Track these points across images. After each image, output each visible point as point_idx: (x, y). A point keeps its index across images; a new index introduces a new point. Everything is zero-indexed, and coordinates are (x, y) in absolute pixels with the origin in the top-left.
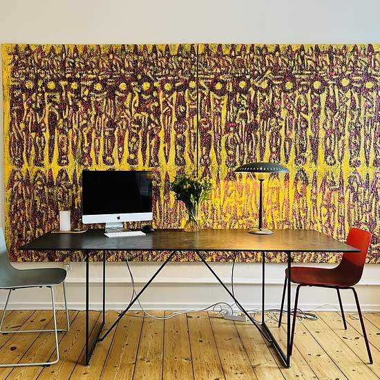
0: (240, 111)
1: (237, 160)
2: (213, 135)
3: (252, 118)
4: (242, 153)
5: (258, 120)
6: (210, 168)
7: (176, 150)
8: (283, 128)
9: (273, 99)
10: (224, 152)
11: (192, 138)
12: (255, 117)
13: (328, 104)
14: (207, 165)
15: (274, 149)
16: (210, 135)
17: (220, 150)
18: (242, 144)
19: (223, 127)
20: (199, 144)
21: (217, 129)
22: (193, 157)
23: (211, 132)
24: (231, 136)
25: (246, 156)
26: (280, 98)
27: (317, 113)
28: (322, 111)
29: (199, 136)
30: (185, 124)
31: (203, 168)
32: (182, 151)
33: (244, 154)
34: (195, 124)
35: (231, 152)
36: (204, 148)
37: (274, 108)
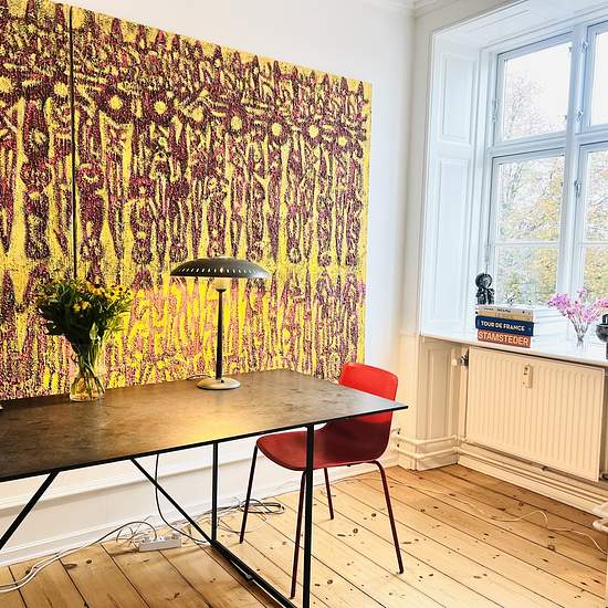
0: (157, 158)
1: (153, 250)
2: (106, 198)
3: (179, 172)
4: (162, 237)
5: (189, 177)
6: (101, 263)
7: (28, 226)
8: (229, 196)
9: (212, 142)
10: (128, 234)
11: (64, 203)
12: (183, 172)
13: (291, 164)
14: (95, 259)
15: (215, 233)
16: (100, 199)
17: (121, 230)
18: (161, 221)
19: (126, 185)
20: (78, 215)
21: (115, 187)
22: (65, 241)
23: (102, 193)
24: (141, 203)
25: (169, 243)
26: (223, 142)
27: (277, 177)
28: (284, 174)
29: (78, 198)
30: (47, 170)
31: (88, 264)
32: (42, 228)
33: (166, 239)
34: (69, 174)
35: (141, 235)
36: (89, 224)
37: (214, 160)
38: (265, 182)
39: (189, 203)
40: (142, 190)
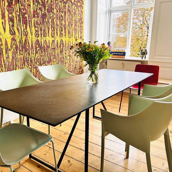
0: (39, 6)
4: (41, 30)
6: (28, 37)
8: (55, 18)
11: (18, 18)
12: (45, 11)
15: (53, 29)
17: (32, 27)
18: (41, 25)
19: (32, 14)
20: (21, 22)
22: (19, 30)
23: (26, 16)
24: (36, 20)
26: (53, 3)
28: (67, 12)
29: (21, 17)
30: (13, 8)
31: (25, 37)
32: (13, 26)
34: (18, 10)
36: (24, 25)
38: (63, 15)
39: (46, 20)
40: (36, 16)
